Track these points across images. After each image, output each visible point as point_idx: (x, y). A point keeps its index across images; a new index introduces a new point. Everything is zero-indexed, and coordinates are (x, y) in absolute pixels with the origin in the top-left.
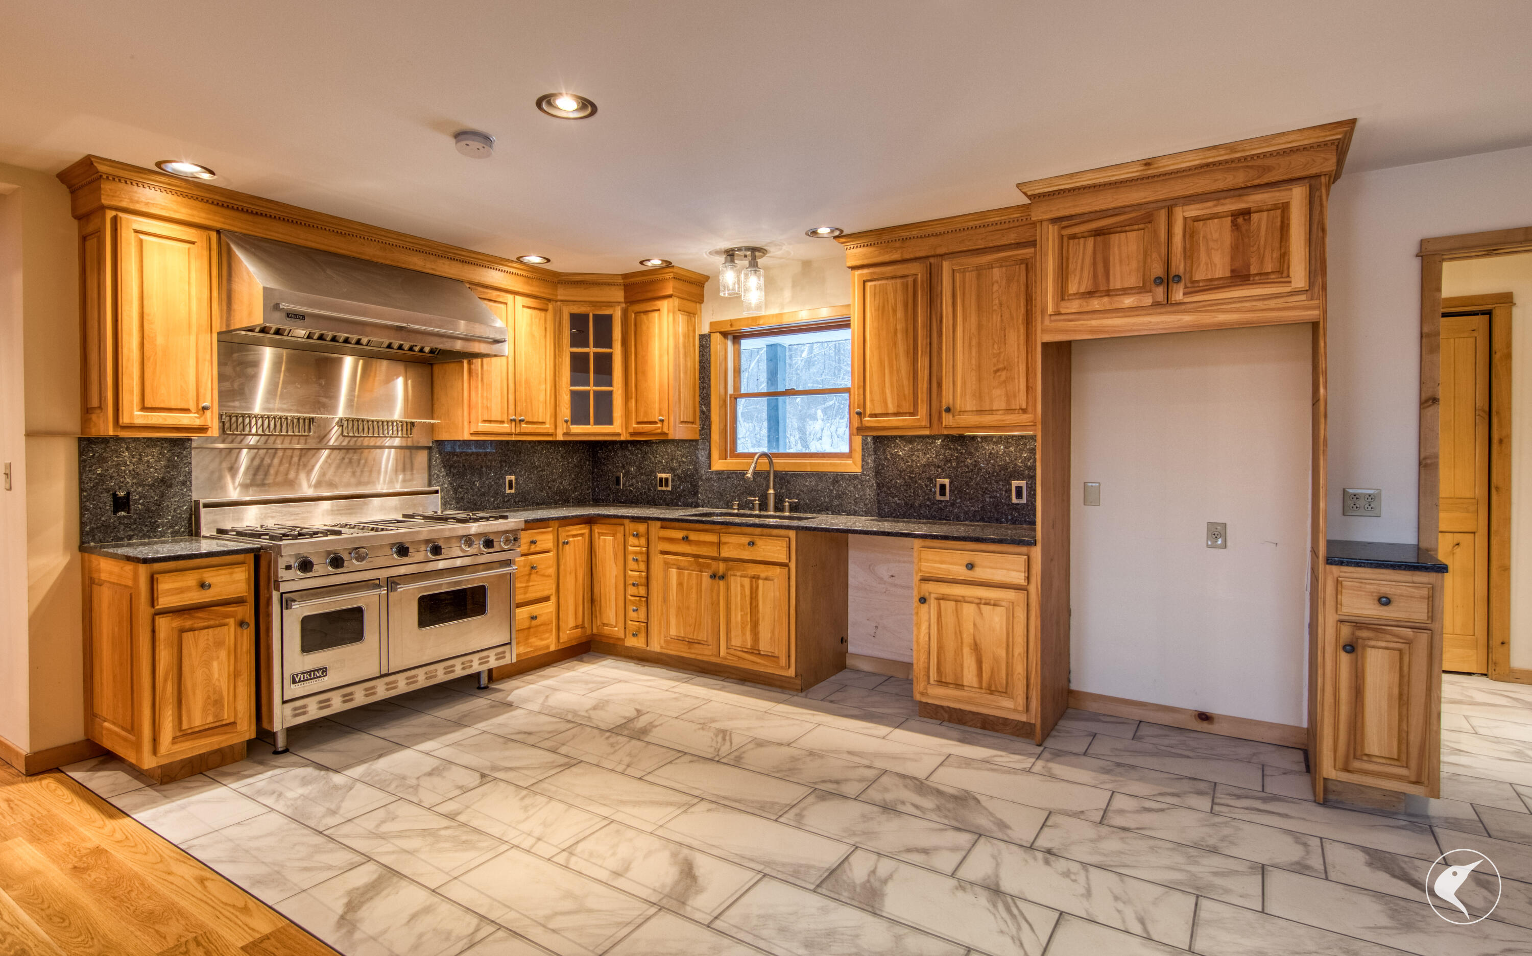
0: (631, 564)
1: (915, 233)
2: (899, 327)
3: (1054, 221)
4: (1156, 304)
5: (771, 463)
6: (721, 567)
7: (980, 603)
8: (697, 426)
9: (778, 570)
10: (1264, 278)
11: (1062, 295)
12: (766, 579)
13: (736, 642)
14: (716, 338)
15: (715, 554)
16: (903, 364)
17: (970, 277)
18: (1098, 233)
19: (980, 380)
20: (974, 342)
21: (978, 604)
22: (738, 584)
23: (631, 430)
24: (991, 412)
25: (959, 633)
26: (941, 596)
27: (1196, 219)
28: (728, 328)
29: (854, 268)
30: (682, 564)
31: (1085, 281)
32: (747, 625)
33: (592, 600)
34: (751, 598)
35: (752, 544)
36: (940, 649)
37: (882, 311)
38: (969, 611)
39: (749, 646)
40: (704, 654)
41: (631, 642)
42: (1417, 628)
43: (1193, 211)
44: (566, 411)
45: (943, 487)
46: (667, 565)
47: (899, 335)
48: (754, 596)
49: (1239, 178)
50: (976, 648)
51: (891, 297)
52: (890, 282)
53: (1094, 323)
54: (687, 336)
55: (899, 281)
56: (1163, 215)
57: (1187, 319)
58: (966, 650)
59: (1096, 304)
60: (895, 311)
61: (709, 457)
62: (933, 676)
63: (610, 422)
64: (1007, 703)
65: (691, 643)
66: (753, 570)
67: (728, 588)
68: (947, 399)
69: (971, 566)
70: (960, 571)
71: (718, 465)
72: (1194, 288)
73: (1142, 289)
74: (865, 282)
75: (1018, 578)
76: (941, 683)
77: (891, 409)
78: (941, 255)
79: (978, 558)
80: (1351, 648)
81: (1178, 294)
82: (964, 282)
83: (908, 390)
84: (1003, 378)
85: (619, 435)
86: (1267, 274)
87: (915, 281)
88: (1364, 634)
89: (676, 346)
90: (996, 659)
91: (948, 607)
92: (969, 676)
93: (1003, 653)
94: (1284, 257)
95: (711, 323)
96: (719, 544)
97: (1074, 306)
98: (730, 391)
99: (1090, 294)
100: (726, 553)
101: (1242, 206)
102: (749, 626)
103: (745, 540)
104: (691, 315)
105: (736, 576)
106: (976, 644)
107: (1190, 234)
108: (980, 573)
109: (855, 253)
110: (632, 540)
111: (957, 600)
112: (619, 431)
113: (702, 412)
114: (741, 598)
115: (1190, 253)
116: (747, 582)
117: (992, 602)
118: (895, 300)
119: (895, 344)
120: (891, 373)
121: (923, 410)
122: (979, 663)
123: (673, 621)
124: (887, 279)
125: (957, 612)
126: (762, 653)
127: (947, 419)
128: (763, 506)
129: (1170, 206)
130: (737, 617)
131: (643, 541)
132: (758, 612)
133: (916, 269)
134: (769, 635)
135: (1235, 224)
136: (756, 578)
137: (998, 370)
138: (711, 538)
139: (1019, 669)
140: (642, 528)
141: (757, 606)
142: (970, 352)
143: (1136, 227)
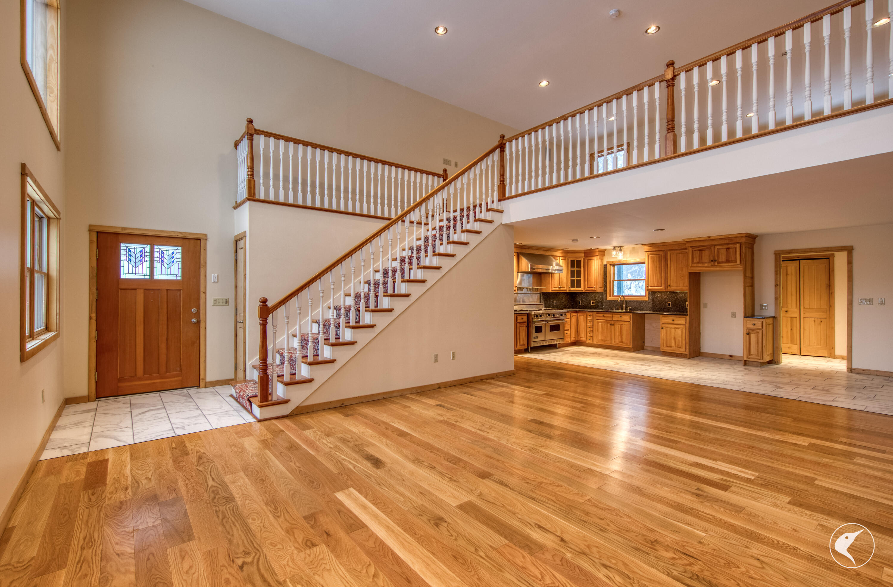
0: (588, 322)
1: (661, 244)
2: (657, 266)
3: (691, 247)
5: (624, 298)
6: (613, 323)
8: (603, 288)
9: (627, 323)
10: (732, 262)
11: (693, 263)
12: (624, 325)
13: (616, 340)
14: (608, 266)
15: (611, 319)
16: (659, 275)
17: (674, 255)
18: (700, 250)
19: (677, 279)
20: (675, 270)
21: (675, 328)
22: (617, 326)
23: (586, 289)
24: (679, 286)
25: (671, 335)
26: (666, 327)
27: (719, 249)
28: (612, 263)
29: (646, 252)
30: (602, 322)
31: (697, 260)
33: (578, 332)
34: (620, 330)
35: (621, 317)
36: (666, 339)
37: (653, 262)
38: (673, 330)
39: (620, 341)
40: (608, 343)
41: (588, 342)
42: (760, 329)
43: (719, 247)
44: (569, 285)
45: (669, 304)
46: (598, 322)
47: (658, 268)
49: (727, 242)
53: (700, 269)
54: (601, 265)
55: (657, 255)
56: (713, 247)
57: (718, 269)
58: (672, 339)
59: (700, 265)
60: (656, 262)
61: (606, 296)
62: (665, 345)
63: (580, 287)
64: (681, 350)
65: (605, 341)
66: (621, 323)
67: (614, 328)
68: (669, 283)
69: (673, 320)
70: (671, 322)
71: (609, 298)
72: (719, 263)
73: (709, 263)
75: (684, 322)
76: (667, 346)
77: (655, 285)
78: (668, 250)
79: (674, 318)
80: (748, 334)
81: (716, 264)
82: (673, 257)
83: (659, 281)
87: (661, 256)
88: (750, 331)
89: (599, 268)
90: (679, 340)
91: (668, 329)
92: (673, 344)
94: (736, 258)
95: (607, 262)
96: (612, 317)
97: (695, 265)
98: (612, 279)
99: (698, 263)
100: (614, 319)
101: (728, 247)
102: (620, 336)
103: (619, 316)
104: (602, 259)
105: (616, 324)
106: (674, 337)
107: (718, 252)
108: (675, 322)
109: (647, 248)
110: (589, 317)
111: (670, 328)
112: (582, 290)
113: (604, 285)
114: (618, 330)
115: (718, 256)
116: (619, 326)
117: (678, 328)
118: (656, 260)
119: (656, 270)
120: (655, 277)
121: (663, 286)
122: (675, 341)
123: (600, 336)
124: (654, 255)
125: (670, 331)
126: (623, 342)
127: (669, 288)
128: (622, 309)
129: (714, 246)
130: (617, 334)
131: (592, 317)
132: (622, 333)
133: (662, 253)
134: (625, 338)
135: (726, 251)
136: (622, 325)
138: (611, 316)
139: (684, 342)
140: (591, 313)
141: (622, 331)
142: (675, 272)
143: (707, 250)
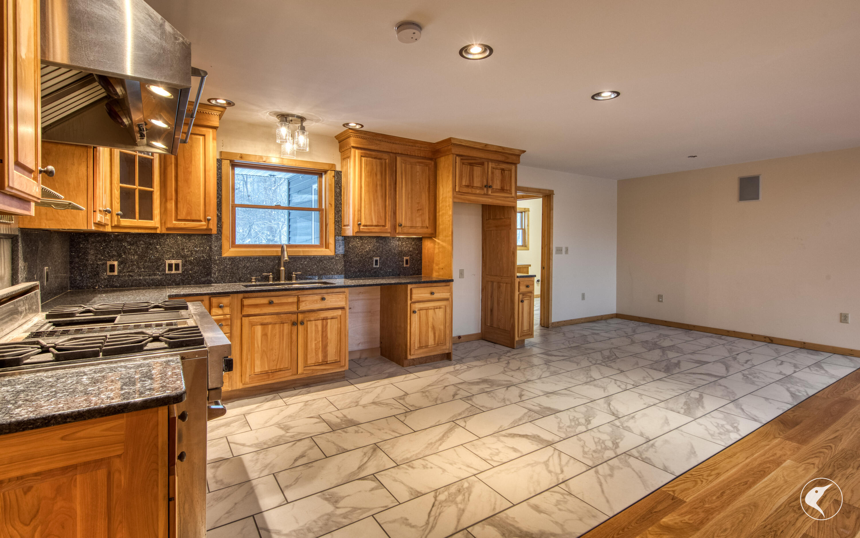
2: (378, 183)
3: (458, 155)
4: (484, 194)
6: (300, 317)
7: (435, 308)
9: (340, 312)
11: (461, 185)
12: (332, 318)
13: (311, 360)
15: (295, 310)
16: (380, 201)
17: (409, 167)
18: (471, 164)
19: (412, 213)
20: (410, 196)
21: (434, 309)
22: (313, 326)
23: (169, 225)
25: (427, 323)
26: (420, 309)
27: (493, 168)
29: (355, 148)
30: (266, 321)
31: (467, 182)
32: (319, 348)
34: (322, 332)
35: (323, 299)
37: (371, 173)
38: (431, 312)
39: (321, 361)
40: (285, 377)
43: (493, 165)
44: (117, 206)
45: (376, 261)
46: (252, 325)
47: (379, 188)
48: (324, 330)
49: (501, 158)
50: (434, 328)
51: (375, 167)
52: (374, 160)
53: (468, 197)
55: (378, 161)
56: (486, 164)
58: (430, 329)
59: (470, 190)
60: (376, 175)
61: (221, 247)
62: (417, 345)
63: (150, 217)
65: (273, 374)
66: (323, 315)
67: (305, 329)
68: (399, 220)
69: (432, 293)
70: (428, 296)
71: (228, 252)
73: (481, 188)
74: (361, 156)
76: (420, 348)
77: (375, 223)
78: (396, 153)
79: (434, 289)
80: (522, 301)
81: (490, 192)
82: (406, 168)
83: (382, 215)
84: (420, 213)
85: (156, 228)
86: (507, 190)
87: (385, 162)
88: (524, 296)
90: (440, 331)
91: (423, 312)
92: (431, 342)
93: (442, 327)
94: (511, 186)
95: (221, 153)
96: (298, 303)
97: (465, 190)
98: (237, 200)
99: (467, 186)
100: (303, 307)
101: (503, 167)
102: (321, 349)
103: (318, 297)
105: (310, 321)
106: (433, 326)
107: (492, 173)
108: (435, 296)
109: (356, 140)
111: (427, 309)
112: (158, 225)
113: (218, 215)
114: (315, 333)
115: (492, 180)
116: (319, 323)
117: (438, 307)
118: (377, 169)
119: (376, 191)
120: (375, 205)
121: (389, 225)
122: (434, 334)
123: (258, 363)
124: (372, 158)
125: (426, 315)
126: (329, 362)
127: (399, 230)
129: (488, 161)
130: (312, 345)
132: (327, 338)
133: (385, 156)
134: (334, 351)
135: (502, 173)
136: (325, 319)
137: (418, 210)
138: (291, 300)
141: (326, 335)
142: (408, 200)
143: (479, 166)
